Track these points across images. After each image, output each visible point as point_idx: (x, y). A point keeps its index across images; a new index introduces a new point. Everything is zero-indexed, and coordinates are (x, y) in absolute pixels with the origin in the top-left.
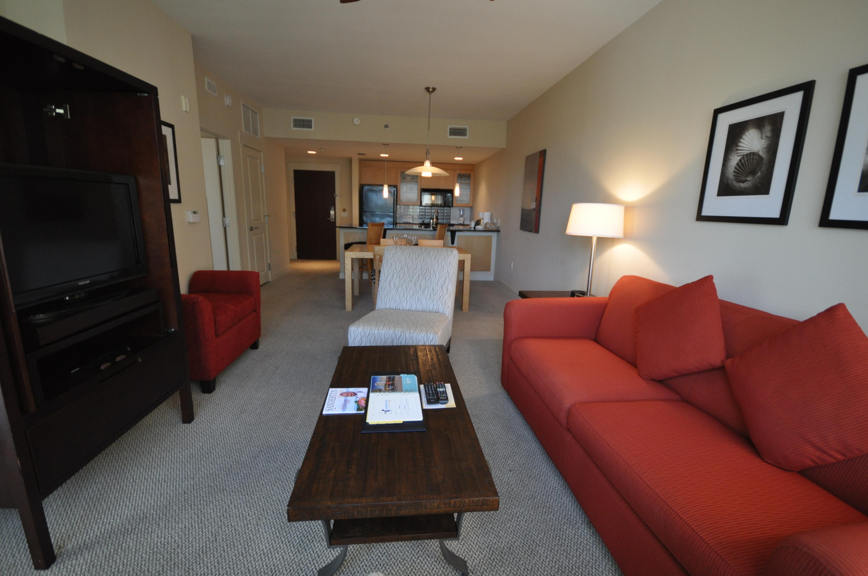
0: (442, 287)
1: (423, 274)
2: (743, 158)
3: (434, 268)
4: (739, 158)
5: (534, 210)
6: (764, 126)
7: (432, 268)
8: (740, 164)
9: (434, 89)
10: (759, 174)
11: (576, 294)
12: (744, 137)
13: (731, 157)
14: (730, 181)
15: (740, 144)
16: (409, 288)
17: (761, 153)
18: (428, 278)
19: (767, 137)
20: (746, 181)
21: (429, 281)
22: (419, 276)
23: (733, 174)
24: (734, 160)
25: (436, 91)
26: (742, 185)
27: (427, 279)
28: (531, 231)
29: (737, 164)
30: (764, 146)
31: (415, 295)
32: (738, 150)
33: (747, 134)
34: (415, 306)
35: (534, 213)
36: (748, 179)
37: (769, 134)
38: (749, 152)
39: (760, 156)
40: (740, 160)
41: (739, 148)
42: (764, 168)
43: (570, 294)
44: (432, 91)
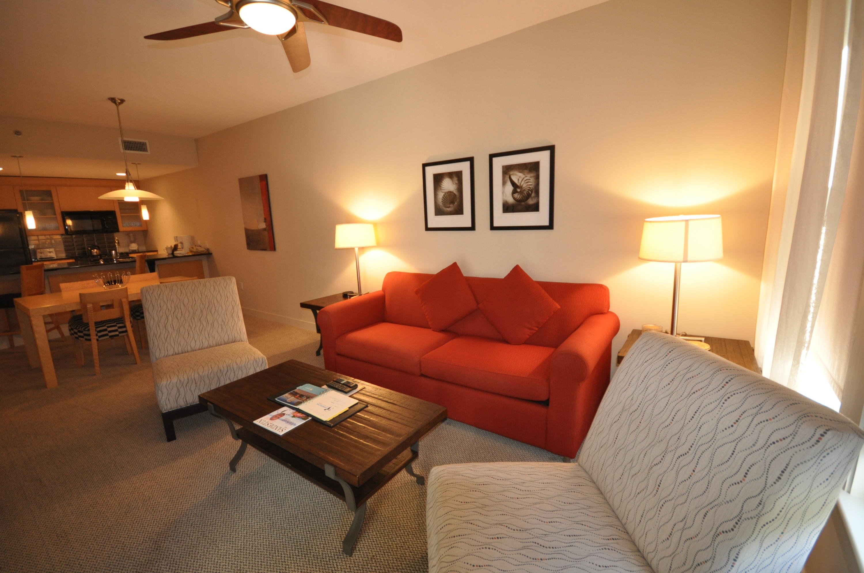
0: (232, 316)
1: (206, 308)
2: (445, 194)
3: (217, 299)
4: (443, 194)
5: (264, 230)
6: (453, 177)
7: (215, 299)
8: (444, 198)
9: (122, 101)
10: (456, 203)
11: (348, 294)
12: (443, 182)
13: (438, 193)
14: (441, 207)
15: (442, 186)
16: (194, 326)
17: (455, 192)
18: (213, 310)
19: (456, 184)
20: (450, 207)
21: (216, 313)
22: (202, 311)
23: (442, 203)
24: (441, 195)
25: (124, 103)
26: (449, 209)
27: (213, 312)
28: (265, 250)
29: (443, 197)
30: (456, 188)
31: (203, 332)
32: (441, 189)
33: (444, 180)
34: (207, 343)
35: (266, 233)
36: (451, 206)
37: (457, 182)
38: (448, 191)
39: (454, 194)
40: (444, 195)
41: (442, 188)
42: (458, 200)
43: (342, 295)
44: (120, 104)
